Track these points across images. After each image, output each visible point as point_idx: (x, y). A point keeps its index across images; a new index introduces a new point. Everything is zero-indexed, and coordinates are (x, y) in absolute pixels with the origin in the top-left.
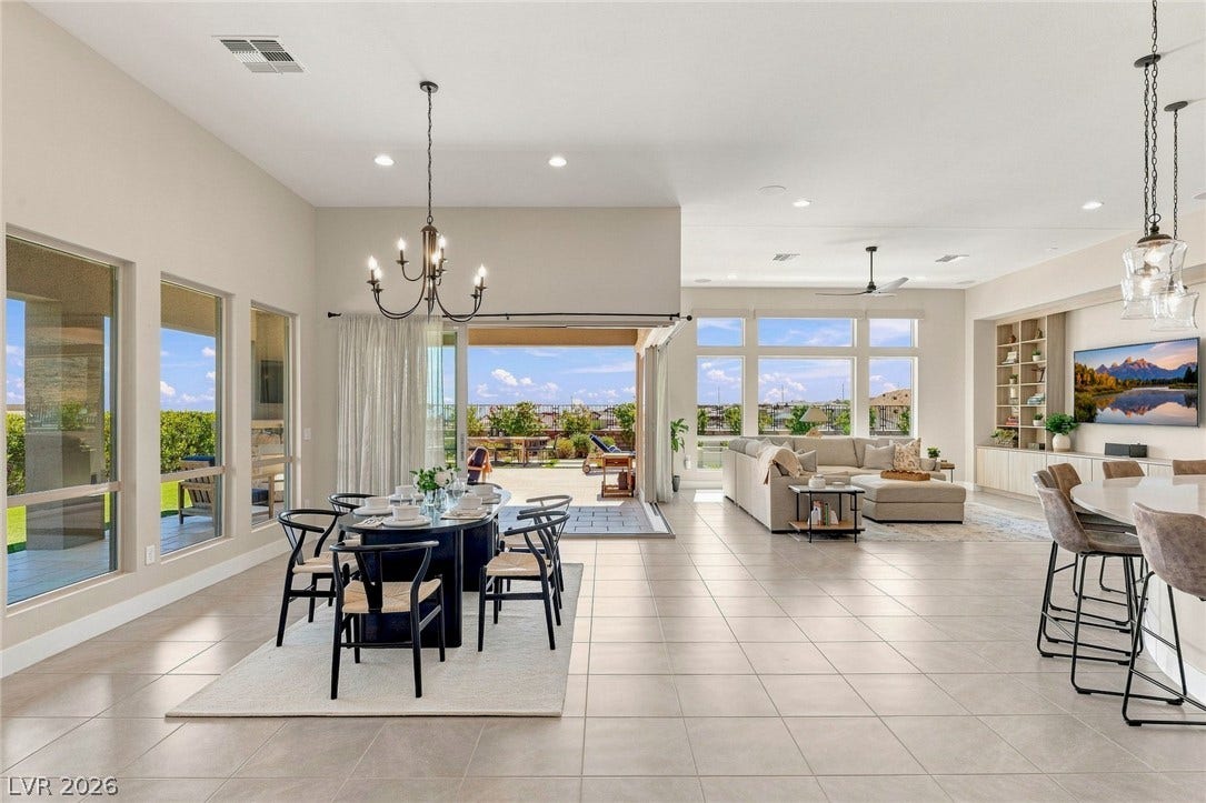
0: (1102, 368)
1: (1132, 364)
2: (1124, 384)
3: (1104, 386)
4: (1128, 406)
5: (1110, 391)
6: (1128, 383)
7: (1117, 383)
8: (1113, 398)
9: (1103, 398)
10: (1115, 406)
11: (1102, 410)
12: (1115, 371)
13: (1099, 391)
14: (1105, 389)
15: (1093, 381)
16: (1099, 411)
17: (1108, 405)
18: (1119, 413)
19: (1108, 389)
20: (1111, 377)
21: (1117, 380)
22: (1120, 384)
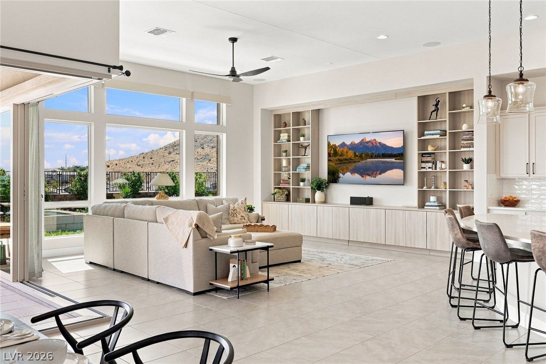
0: (343, 145)
1: (368, 142)
2: (361, 156)
3: (345, 157)
4: (364, 172)
5: (349, 161)
6: (363, 155)
7: (355, 155)
8: (352, 166)
9: (344, 166)
10: (353, 171)
11: (344, 174)
12: (353, 147)
13: (341, 160)
14: (346, 160)
15: (336, 153)
16: (341, 175)
17: (347, 171)
18: (357, 176)
19: (348, 160)
20: (350, 151)
21: (355, 153)
22: (357, 156)
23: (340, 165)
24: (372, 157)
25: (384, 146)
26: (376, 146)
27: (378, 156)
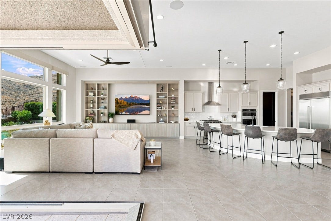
1: (133, 98)
2: (130, 104)
6: (131, 104)
12: (126, 99)
13: (121, 106)
19: (124, 106)
20: (125, 102)
21: (127, 103)
22: (128, 104)
23: (119, 109)
24: (135, 105)
25: (141, 99)
26: (137, 99)
27: (138, 104)
